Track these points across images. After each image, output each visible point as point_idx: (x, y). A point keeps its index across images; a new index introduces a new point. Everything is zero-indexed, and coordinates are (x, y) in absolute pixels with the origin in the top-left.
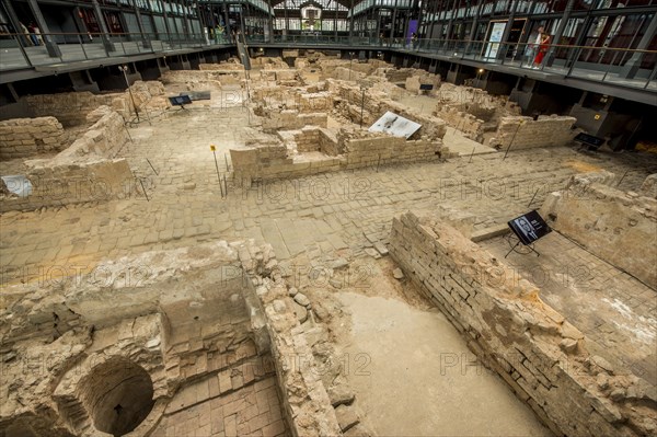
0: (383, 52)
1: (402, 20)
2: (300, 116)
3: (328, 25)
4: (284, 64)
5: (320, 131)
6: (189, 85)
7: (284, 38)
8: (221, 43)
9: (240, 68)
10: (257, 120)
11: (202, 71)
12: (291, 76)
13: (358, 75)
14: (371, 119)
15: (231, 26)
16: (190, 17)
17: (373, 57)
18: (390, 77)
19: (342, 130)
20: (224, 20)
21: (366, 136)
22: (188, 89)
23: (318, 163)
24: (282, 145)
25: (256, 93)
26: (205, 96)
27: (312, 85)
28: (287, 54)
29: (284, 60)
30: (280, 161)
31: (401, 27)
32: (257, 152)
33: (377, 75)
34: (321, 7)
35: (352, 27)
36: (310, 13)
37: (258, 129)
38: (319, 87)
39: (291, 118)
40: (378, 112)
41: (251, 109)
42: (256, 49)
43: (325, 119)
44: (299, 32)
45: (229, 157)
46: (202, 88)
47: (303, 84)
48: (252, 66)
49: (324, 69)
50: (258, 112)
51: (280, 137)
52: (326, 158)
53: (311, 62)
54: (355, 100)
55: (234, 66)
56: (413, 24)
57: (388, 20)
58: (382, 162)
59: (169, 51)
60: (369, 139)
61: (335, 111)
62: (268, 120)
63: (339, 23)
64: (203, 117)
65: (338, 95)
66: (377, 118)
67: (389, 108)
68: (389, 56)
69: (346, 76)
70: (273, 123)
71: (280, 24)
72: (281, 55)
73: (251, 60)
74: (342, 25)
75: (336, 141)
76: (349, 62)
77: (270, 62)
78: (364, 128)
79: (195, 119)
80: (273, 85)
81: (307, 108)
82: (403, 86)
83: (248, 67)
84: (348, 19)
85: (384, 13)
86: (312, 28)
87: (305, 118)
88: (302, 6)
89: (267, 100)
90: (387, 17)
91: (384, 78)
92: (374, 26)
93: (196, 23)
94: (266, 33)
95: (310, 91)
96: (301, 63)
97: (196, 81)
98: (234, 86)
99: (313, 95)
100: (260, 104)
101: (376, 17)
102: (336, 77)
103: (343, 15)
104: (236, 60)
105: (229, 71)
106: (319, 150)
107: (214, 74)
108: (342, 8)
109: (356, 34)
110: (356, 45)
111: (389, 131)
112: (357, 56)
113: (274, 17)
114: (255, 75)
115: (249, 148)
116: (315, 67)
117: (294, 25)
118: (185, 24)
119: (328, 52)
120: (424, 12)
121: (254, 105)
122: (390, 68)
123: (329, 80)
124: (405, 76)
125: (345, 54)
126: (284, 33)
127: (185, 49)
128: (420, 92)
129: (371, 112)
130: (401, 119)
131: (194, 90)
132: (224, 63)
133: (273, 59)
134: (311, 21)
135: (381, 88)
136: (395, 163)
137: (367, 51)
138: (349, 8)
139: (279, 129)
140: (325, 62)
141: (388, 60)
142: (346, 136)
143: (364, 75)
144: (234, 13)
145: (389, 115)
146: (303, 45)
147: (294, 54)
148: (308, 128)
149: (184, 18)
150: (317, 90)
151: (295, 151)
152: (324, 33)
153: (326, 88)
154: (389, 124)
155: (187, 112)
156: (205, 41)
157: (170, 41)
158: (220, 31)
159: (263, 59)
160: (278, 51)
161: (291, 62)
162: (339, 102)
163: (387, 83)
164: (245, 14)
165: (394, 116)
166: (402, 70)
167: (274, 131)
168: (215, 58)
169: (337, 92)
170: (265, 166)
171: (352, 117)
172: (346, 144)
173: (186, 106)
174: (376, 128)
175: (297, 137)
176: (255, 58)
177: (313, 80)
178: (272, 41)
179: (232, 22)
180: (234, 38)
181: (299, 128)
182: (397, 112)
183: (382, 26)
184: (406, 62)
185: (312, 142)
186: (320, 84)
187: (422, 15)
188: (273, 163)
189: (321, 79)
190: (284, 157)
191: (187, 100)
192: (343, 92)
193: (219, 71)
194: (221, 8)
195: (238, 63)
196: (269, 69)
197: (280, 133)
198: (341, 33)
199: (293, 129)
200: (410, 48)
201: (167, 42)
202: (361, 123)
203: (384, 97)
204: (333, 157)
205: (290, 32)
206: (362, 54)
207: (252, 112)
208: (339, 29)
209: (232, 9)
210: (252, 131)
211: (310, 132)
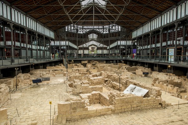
0: (123, 60)
1: (129, 49)
2: (90, 87)
3: (100, 52)
4: (82, 66)
5: (100, 94)
6: (41, 75)
7: (82, 57)
8: (57, 59)
9: (64, 68)
10: (70, 89)
11: (48, 69)
12: (85, 70)
13: (114, 70)
14: (123, 88)
15: (61, 53)
16: (46, 50)
17: (119, 63)
18: (128, 70)
19: (111, 93)
20: (59, 51)
21: (123, 96)
22: (41, 76)
23: (100, 110)
24: (83, 101)
25: (70, 78)
26: (48, 79)
27: (94, 74)
28: (83, 62)
29: (82, 64)
30: (82, 109)
31: (129, 51)
32: (71, 105)
33: (122, 69)
34: (97, 46)
35: (109, 52)
36: (93, 48)
37: (70, 93)
38: (98, 75)
39: (86, 88)
40: (126, 85)
41: (68, 84)
42: (70, 61)
43: (102, 88)
44: (88, 54)
45: (56, 107)
46: (47, 76)
47: (90, 74)
48: (69, 67)
49: (99, 67)
50: (71, 85)
51: (81, 97)
52: (104, 107)
53: (93, 65)
54: (114, 80)
55: (61, 67)
56: (134, 50)
57: (124, 49)
58: (132, 109)
59: (36, 62)
60: (125, 97)
61: (105, 84)
62: (75, 89)
63: (104, 51)
64: (46, 88)
65: (106, 78)
66: (126, 87)
67: (131, 83)
68: (126, 62)
69: (109, 70)
70: (77, 90)
71: (81, 52)
72: (81, 63)
73: (68, 65)
74: (105, 52)
75: (108, 98)
76: (109, 64)
77: (76, 65)
78: (122, 92)
79: (42, 89)
80: (77, 74)
81: (93, 83)
82: (135, 73)
83: (67, 68)
84: (107, 50)
85: (122, 47)
86: (93, 53)
87: (92, 88)
88: (89, 46)
89: (76, 80)
90: (123, 48)
91: (125, 70)
92: (118, 52)
93: (48, 53)
94: (75, 55)
95: (93, 76)
96: (89, 65)
97: (44, 73)
98: (60, 75)
99: (96, 78)
100: (71, 82)
101: (119, 49)
102: (105, 70)
103: (105, 48)
104: (62, 65)
105: (59, 69)
106: (100, 103)
107: (52, 70)
108: (105, 46)
109: (111, 54)
110: (111, 58)
111: (133, 93)
112: (113, 63)
113: (78, 50)
114: (70, 70)
115: (66, 103)
116: (95, 67)
117: (86, 52)
118: (44, 53)
119: (100, 61)
120: (138, 46)
121: (69, 83)
122: (127, 66)
123: (102, 72)
124: (135, 69)
125: (108, 62)
126: (82, 55)
127: (42, 61)
128: (143, 75)
129: (123, 85)
130: (137, 88)
131: (43, 77)
132: (57, 66)
133: (78, 64)
134: (93, 51)
135: (125, 74)
136: (139, 109)
137: (116, 61)
138: (108, 46)
139: (80, 93)
140: (99, 65)
141: (126, 63)
142: (113, 96)
143: (117, 69)
144: (63, 49)
145: (131, 86)
146: (90, 59)
147: (86, 62)
148: (94, 92)
149: (44, 51)
150: (97, 76)
151: (88, 104)
152: (98, 54)
153: (101, 75)
154: (132, 90)
155: (39, 86)
156: (50, 58)
157: (37, 59)
158: (57, 55)
159: (73, 64)
160: (80, 61)
161: (85, 65)
162: (107, 81)
163: (128, 72)
164: (67, 49)
165: (134, 86)
166: (133, 67)
167: (78, 94)
168: (53, 64)
169: (106, 76)
170: (74, 112)
171: (114, 87)
172: (114, 100)
173: (39, 84)
174: (127, 92)
175: (89, 97)
176: (70, 64)
177: (94, 72)
178: (77, 58)
179: (62, 52)
180: (62, 57)
181: (90, 93)
182: (135, 84)
183: (122, 51)
184: (134, 64)
185: (96, 99)
186: (98, 73)
187: (138, 47)
188: (78, 110)
189: (98, 71)
190: (84, 107)
191: (39, 81)
192: (108, 76)
193: (55, 69)
194: (58, 47)
195: (63, 66)
196: (76, 68)
197: (81, 95)
198: (105, 54)
199: (87, 93)
200: (134, 59)
201: (35, 59)
202: (119, 90)
203: (128, 78)
204: (107, 107)
205: (84, 55)
206: (115, 61)
207: (68, 85)
208: (104, 53)
209: (62, 48)
210: (68, 94)
211: (95, 94)
